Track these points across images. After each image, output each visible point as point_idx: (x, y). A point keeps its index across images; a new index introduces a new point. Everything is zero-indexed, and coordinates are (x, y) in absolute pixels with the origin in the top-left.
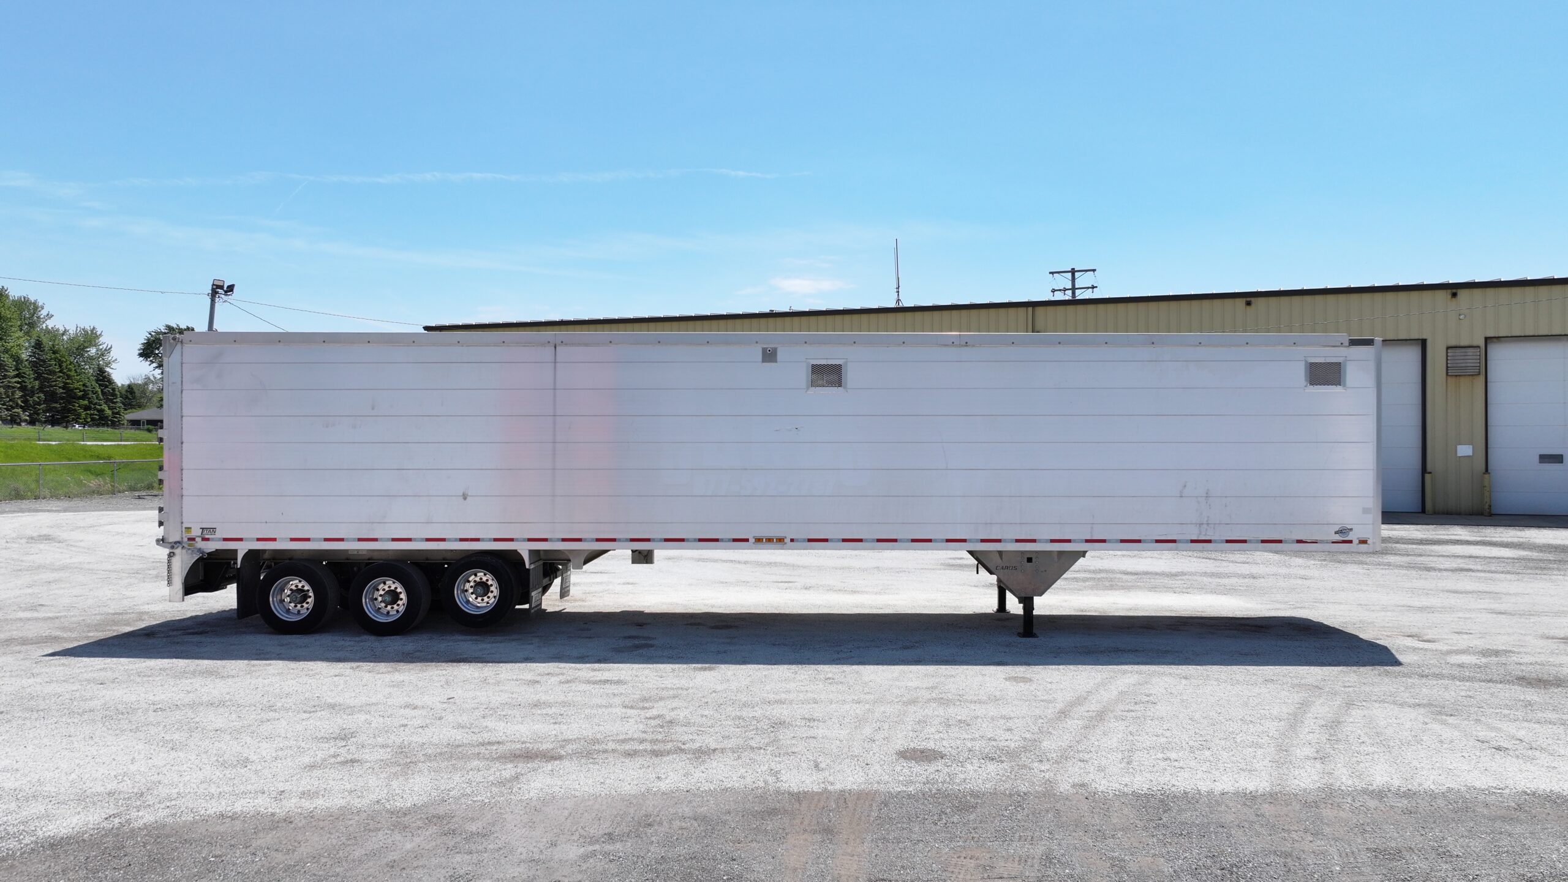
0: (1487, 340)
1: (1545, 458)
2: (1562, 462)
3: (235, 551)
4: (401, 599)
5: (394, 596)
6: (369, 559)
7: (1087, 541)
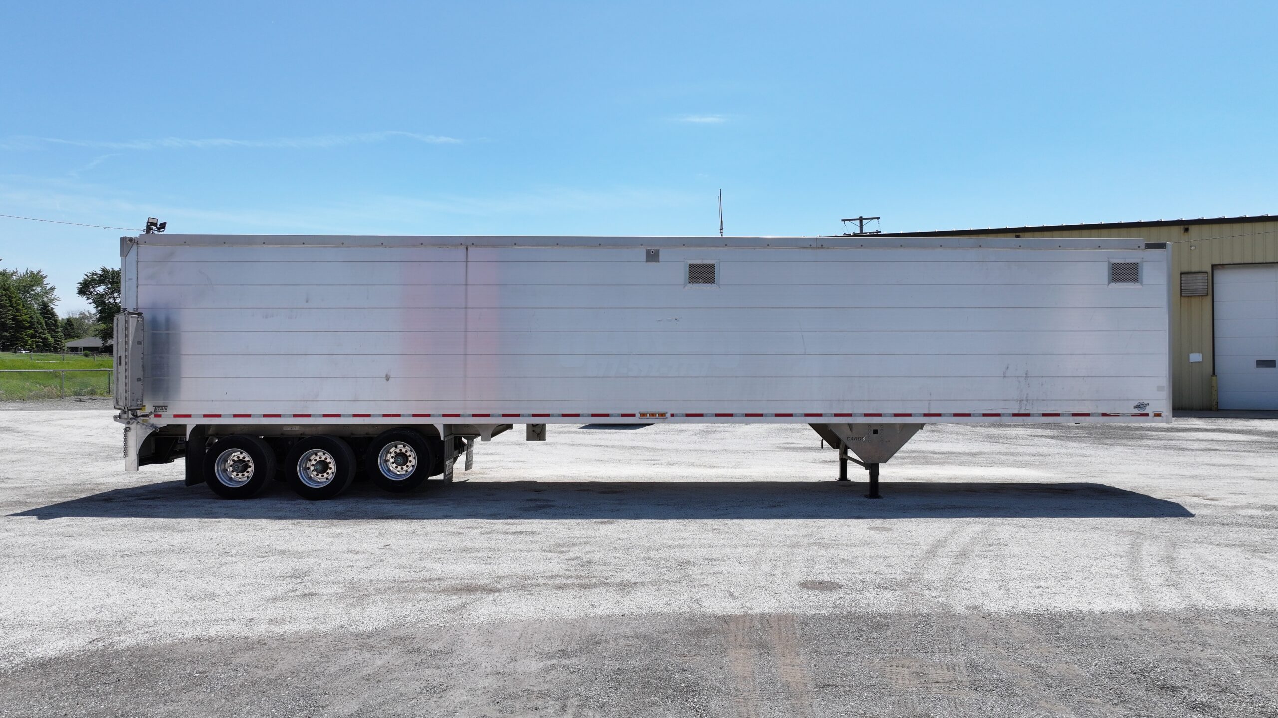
0: (1214, 267)
1: (1261, 364)
2: (1275, 367)
3: (185, 426)
4: (331, 468)
5: (324, 466)
6: (301, 435)
7: (925, 415)
